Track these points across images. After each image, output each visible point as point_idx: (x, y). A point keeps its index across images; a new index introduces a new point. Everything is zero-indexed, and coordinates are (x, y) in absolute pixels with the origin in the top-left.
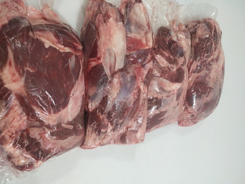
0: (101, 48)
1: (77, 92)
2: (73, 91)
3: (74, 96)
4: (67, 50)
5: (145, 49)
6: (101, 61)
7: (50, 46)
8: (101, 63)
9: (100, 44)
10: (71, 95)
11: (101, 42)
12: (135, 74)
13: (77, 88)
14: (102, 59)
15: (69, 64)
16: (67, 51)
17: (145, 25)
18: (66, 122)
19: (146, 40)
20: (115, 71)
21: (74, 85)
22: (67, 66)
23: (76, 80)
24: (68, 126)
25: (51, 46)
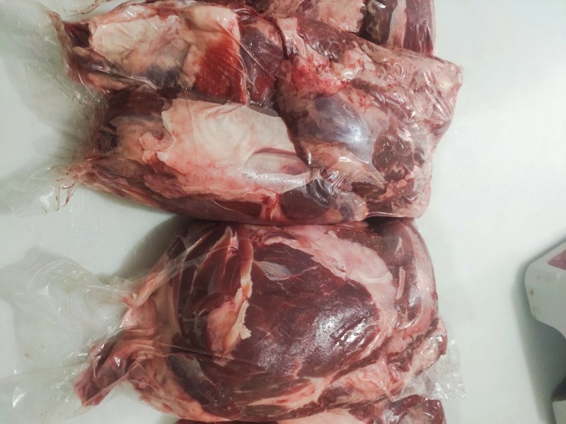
0: (242, 194)
1: (335, 258)
2: (336, 270)
3: (345, 268)
4: (246, 280)
5: (242, 41)
6: (273, 196)
7: (245, 324)
8: (279, 196)
9: (231, 194)
10: (343, 275)
11: (227, 192)
12: (310, 93)
13: (328, 260)
14: (268, 194)
15: (280, 281)
16: (251, 284)
17: (164, 24)
18: (393, 289)
19: (214, 31)
20: (294, 151)
21: (323, 267)
22: (285, 286)
23: (314, 263)
24: (400, 282)
25: (243, 322)
